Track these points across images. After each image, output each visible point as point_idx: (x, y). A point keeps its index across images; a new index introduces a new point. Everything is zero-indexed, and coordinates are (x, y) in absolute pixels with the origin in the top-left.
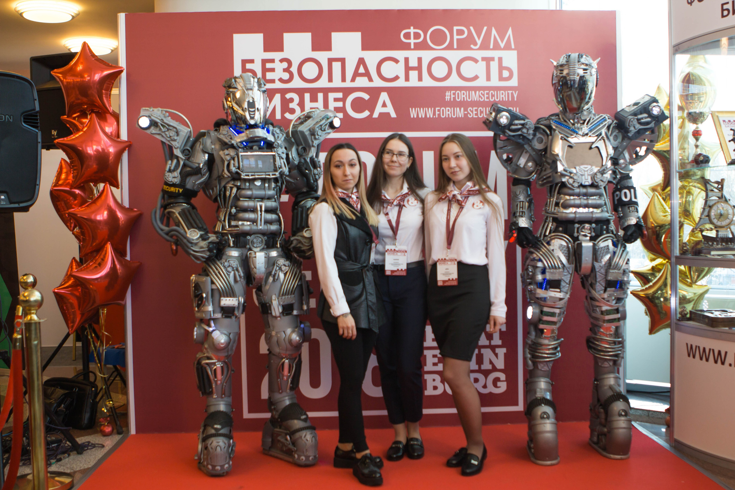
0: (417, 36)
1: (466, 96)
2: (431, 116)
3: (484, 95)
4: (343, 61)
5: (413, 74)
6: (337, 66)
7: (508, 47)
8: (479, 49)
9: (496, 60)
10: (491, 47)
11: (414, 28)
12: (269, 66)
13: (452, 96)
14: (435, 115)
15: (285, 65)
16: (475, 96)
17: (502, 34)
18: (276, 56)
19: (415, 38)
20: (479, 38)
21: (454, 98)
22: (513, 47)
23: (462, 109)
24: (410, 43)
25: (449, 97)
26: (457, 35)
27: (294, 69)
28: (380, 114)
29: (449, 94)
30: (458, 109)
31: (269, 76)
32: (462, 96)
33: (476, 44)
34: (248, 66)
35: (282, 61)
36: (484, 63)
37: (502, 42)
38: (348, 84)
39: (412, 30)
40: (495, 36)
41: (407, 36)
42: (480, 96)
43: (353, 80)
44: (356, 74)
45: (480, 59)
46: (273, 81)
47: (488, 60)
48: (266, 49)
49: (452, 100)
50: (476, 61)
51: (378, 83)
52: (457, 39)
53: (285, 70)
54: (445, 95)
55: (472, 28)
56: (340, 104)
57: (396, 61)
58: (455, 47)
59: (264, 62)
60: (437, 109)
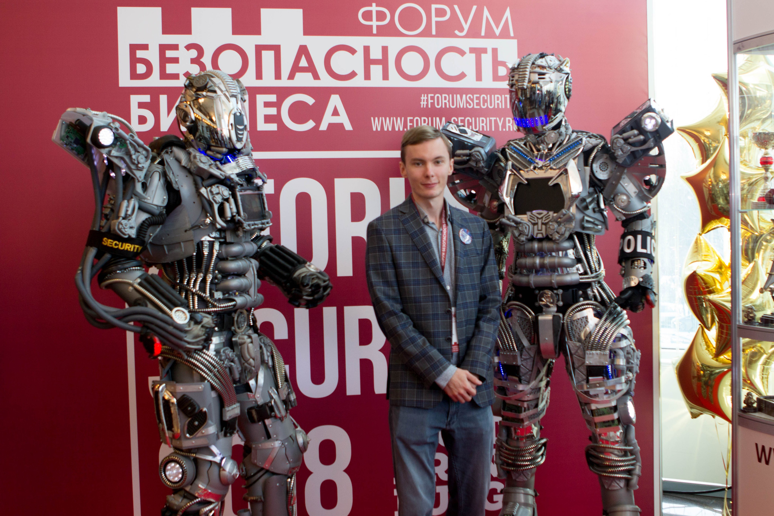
0: (381, 16)
1: (449, 101)
2: (401, 129)
3: (472, 100)
4: (277, 49)
5: (376, 70)
6: (268, 57)
7: (505, 35)
8: (465, 37)
9: (490, 51)
10: (483, 34)
11: (377, 6)
12: (169, 54)
13: (430, 101)
14: (407, 128)
15: (194, 53)
16: (461, 102)
17: (497, 17)
18: (181, 40)
19: (378, 20)
20: (466, 22)
21: (433, 104)
22: (512, 34)
23: (444, 119)
24: (371, 26)
25: (425, 103)
26: (436, 16)
27: (207, 60)
28: (330, 125)
29: (426, 98)
30: (438, 119)
31: (171, 68)
32: (444, 101)
33: (461, 30)
34: (140, 54)
35: (189, 47)
36: (473, 55)
37: (497, 27)
38: (284, 82)
39: (374, 8)
40: (487, 18)
41: (368, 16)
42: (467, 102)
43: (291, 76)
44: (296, 69)
45: (467, 50)
46: (175, 77)
47: (478, 52)
48: (166, 30)
49: (430, 106)
50: (462, 53)
51: (326, 81)
52: (437, 22)
53: (193, 61)
54: (421, 101)
55: (456, 7)
56: (273, 111)
57: (352, 51)
58: (434, 33)
59: (163, 48)
60: (409, 118)
